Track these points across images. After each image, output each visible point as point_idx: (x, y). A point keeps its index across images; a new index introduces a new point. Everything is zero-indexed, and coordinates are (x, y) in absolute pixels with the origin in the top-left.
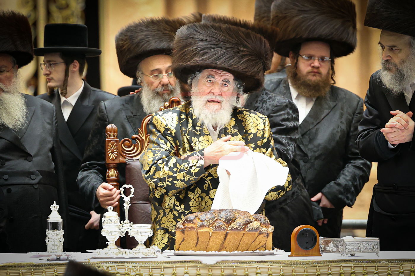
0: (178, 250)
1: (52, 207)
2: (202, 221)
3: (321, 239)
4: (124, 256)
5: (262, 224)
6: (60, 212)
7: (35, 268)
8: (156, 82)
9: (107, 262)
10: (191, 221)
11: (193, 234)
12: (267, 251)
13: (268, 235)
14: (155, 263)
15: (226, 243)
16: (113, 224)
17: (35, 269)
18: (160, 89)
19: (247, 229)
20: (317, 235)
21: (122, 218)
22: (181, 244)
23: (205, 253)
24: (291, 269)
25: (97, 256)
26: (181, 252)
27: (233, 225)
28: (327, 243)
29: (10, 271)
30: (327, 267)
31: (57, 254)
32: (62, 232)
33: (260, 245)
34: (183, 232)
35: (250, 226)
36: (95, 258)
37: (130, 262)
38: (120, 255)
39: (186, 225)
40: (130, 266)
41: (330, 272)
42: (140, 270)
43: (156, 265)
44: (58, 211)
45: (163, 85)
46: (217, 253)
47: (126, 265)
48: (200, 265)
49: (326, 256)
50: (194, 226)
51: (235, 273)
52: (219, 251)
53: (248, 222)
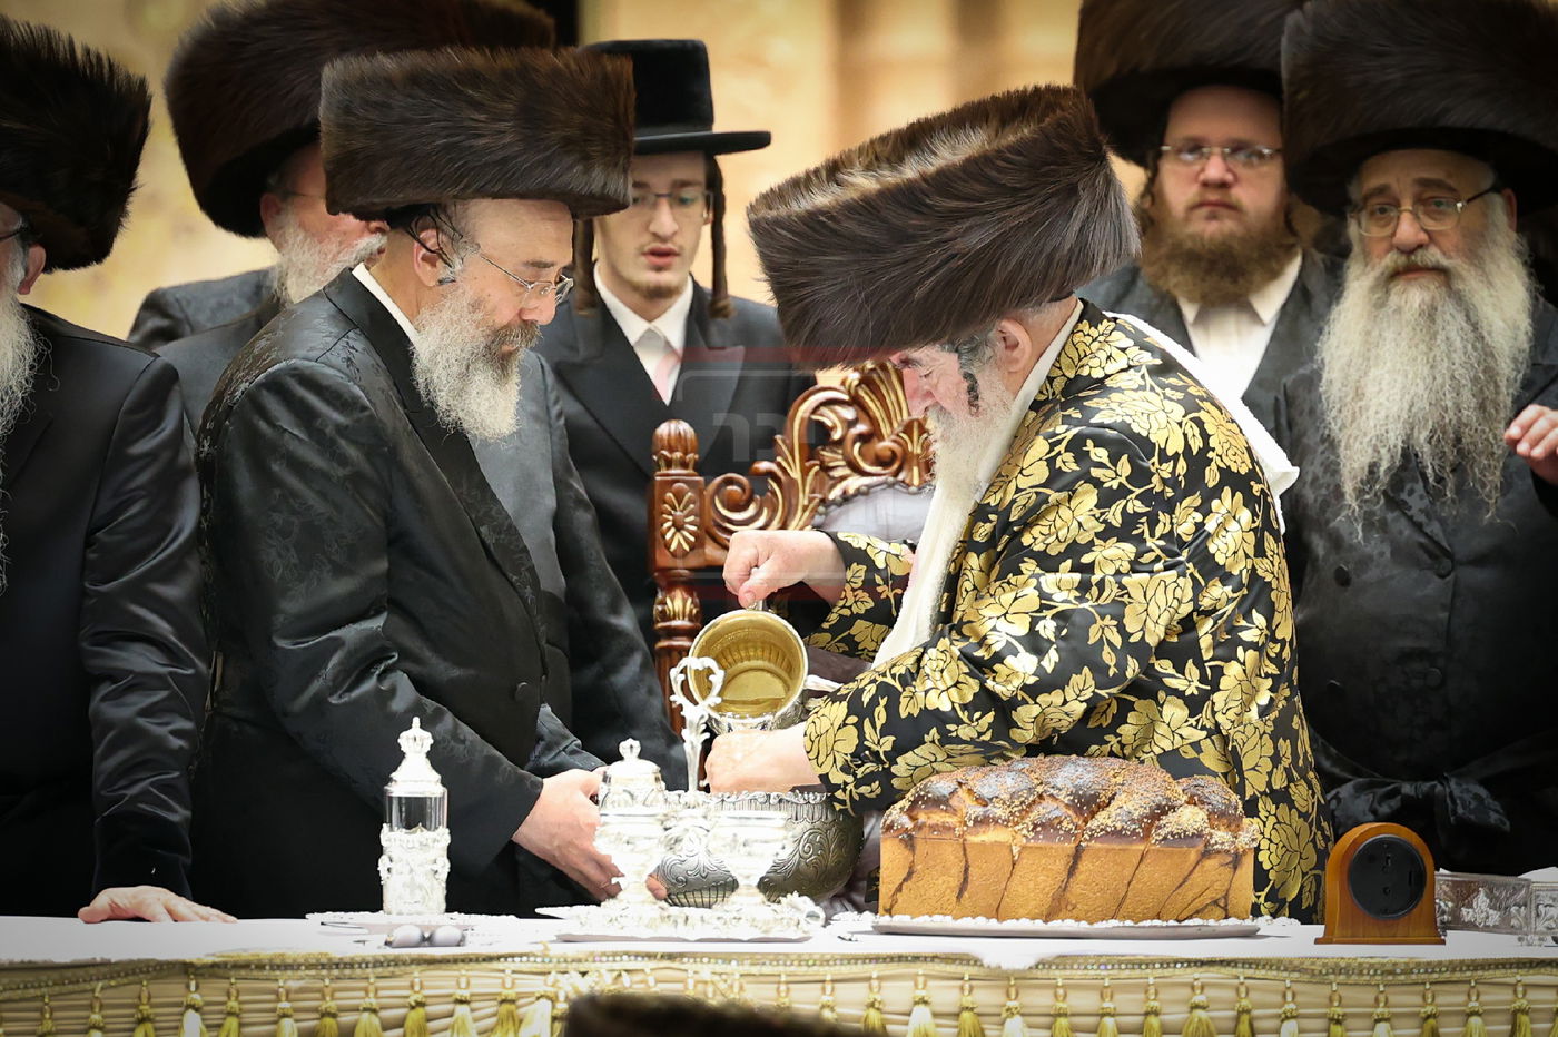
0: (889, 911)
1: (405, 741)
2: (983, 802)
3: (1443, 880)
4: (682, 931)
5: (1217, 818)
7: (336, 972)
9: (615, 954)
10: (939, 802)
11: (949, 853)
12: (1232, 921)
13: (1236, 862)
14: (801, 960)
15: (1077, 887)
16: (638, 809)
17: (338, 978)
19: (1155, 836)
20: (1429, 861)
22: (899, 889)
23: (993, 925)
24: (1326, 990)
25: (577, 931)
26: (900, 920)
27: (1102, 819)
28: (1464, 896)
29: (242, 985)
30: (1465, 987)
31: (419, 920)
32: (441, 837)
33: (1207, 898)
34: (909, 842)
35: (1171, 823)
36: (568, 940)
37: (703, 955)
38: (666, 930)
39: (922, 818)
40: (706, 972)
41: (1474, 1004)
42: (741, 988)
43: (804, 969)
44: (429, 755)
46: (1039, 925)
47: (688, 965)
48: (973, 970)
49: (1458, 946)
50: (951, 820)
51: (1108, 1004)
52: (1047, 919)
53: (1161, 811)
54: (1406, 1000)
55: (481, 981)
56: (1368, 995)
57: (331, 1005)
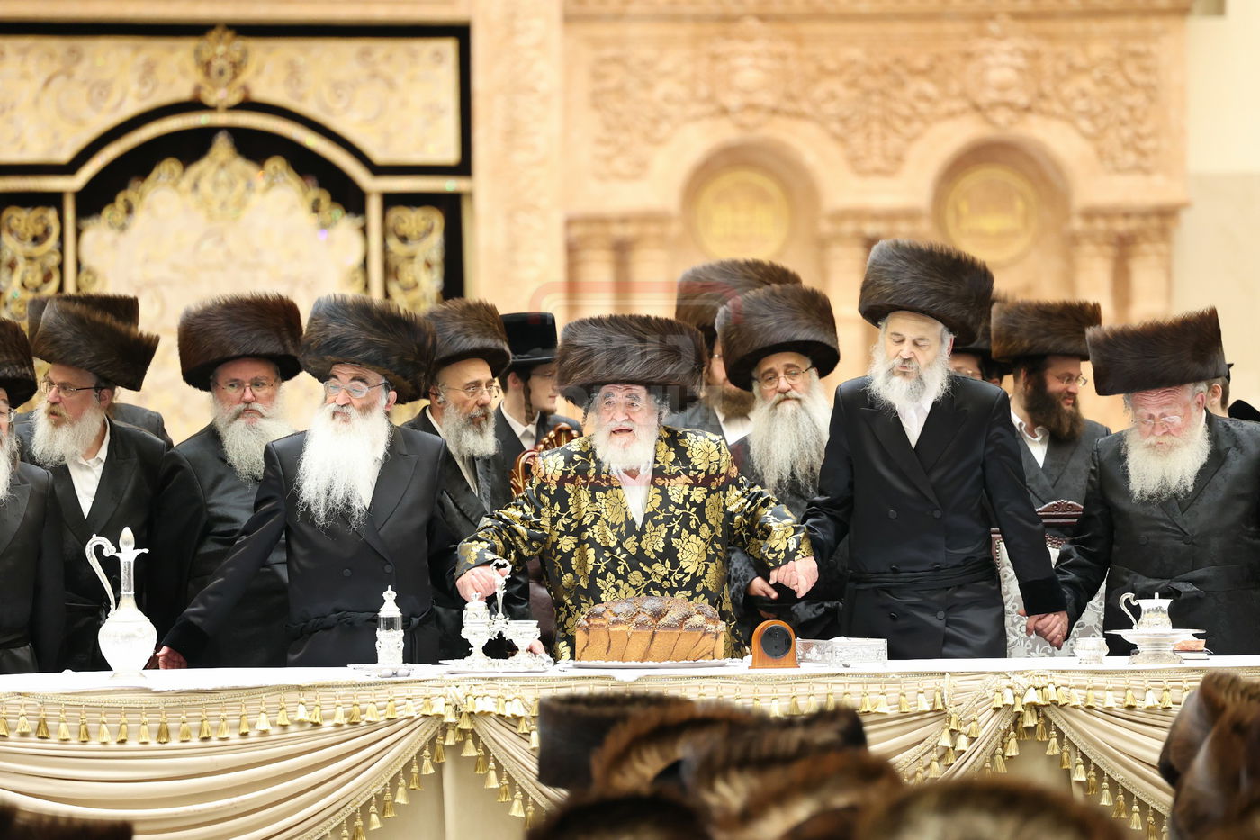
0: (580, 659)
1: (385, 595)
2: (616, 615)
4: (497, 669)
5: (709, 618)
6: (397, 601)
7: (359, 688)
8: (471, 401)
9: (470, 678)
10: (599, 615)
11: (603, 636)
12: (716, 660)
13: (717, 637)
14: (544, 679)
15: (653, 648)
16: (479, 620)
17: (359, 690)
19: (685, 626)
20: (793, 635)
21: (493, 610)
22: (583, 650)
23: (621, 664)
24: (753, 687)
25: (454, 670)
26: (584, 663)
27: (663, 621)
28: (807, 648)
29: (321, 694)
30: (808, 685)
31: (391, 666)
32: (401, 633)
33: (705, 652)
34: (587, 631)
35: (691, 621)
36: (452, 673)
37: (505, 678)
38: (490, 668)
39: (592, 622)
40: (506, 684)
41: (811, 692)
42: (520, 691)
43: (545, 683)
44: (395, 600)
45: (482, 406)
46: (639, 664)
47: (499, 682)
48: (613, 682)
49: (806, 668)
50: (604, 622)
52: (642, 661)
53: (687, 617)
54: (784, 690)
55: (416, 690)
56: (769, 689)
57: (357, 701)
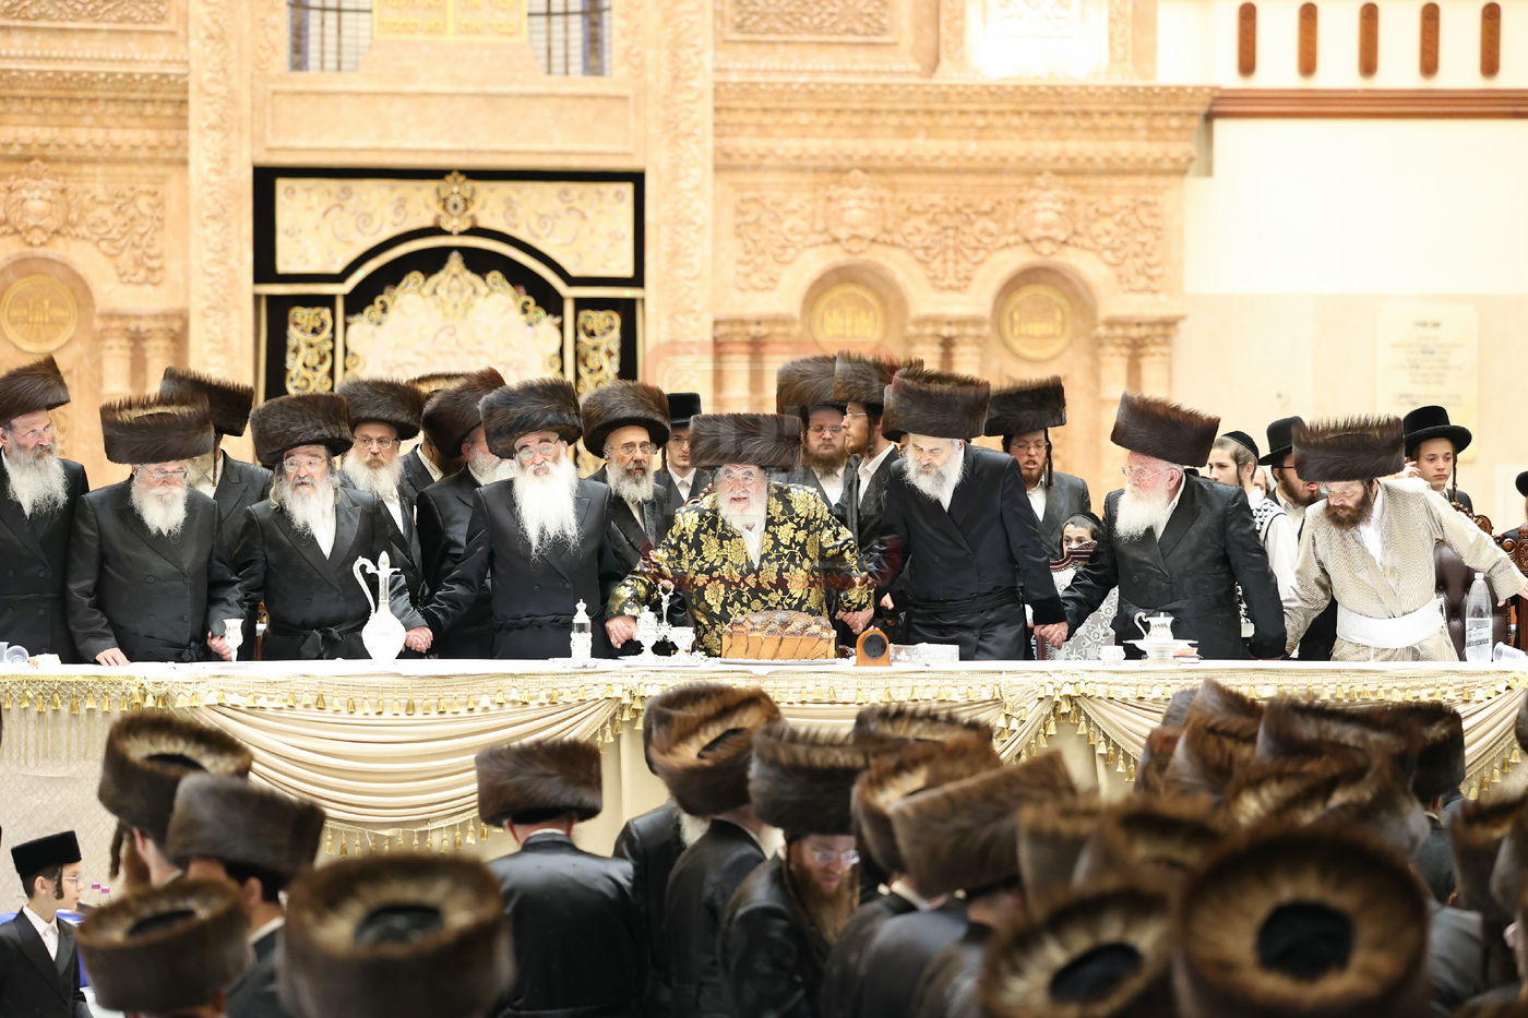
1: (578, 606)
2: (753, 624)
3: (891, 647)
5: (824, 628)
6: (588, 612)
7: (557, 676)
8: (628, 457)
9: (641, 671)
10: (740, 624)
11: (743, 639)
12: (828, 660)
13: (830, 641)
14: (697, 672)
15: (781, 649)
16: (648, 626)
17: (558, 678)
18: (632, 466)
19: (805, 634)
21: (660, 618)
23: (756, 661)
24: (856, 680)
25: (630, 664)
26: (728, 659)
27: (789, 629)
28: (898, 651)
29: (529, 680)
30: (898, 679)
31: (582, 660)
32: (590, 635)
33: (820, 653)
34: (731, 636)
35: (810, 630)
36: (628, 666)
38: (657, 663)
40: (669, 675)
41: (901, 684)
44: (585, 610)
45: (636, 461)
46: (770, 661)
48: (750, 675)
49: (896, 667)
50: (744, 630)
51: (791, 685)
52: (773, 659)
53: (806, 627)
54: (881, 683)
55: (601, 679)
56: (869, 682)
57: (556, 686)
